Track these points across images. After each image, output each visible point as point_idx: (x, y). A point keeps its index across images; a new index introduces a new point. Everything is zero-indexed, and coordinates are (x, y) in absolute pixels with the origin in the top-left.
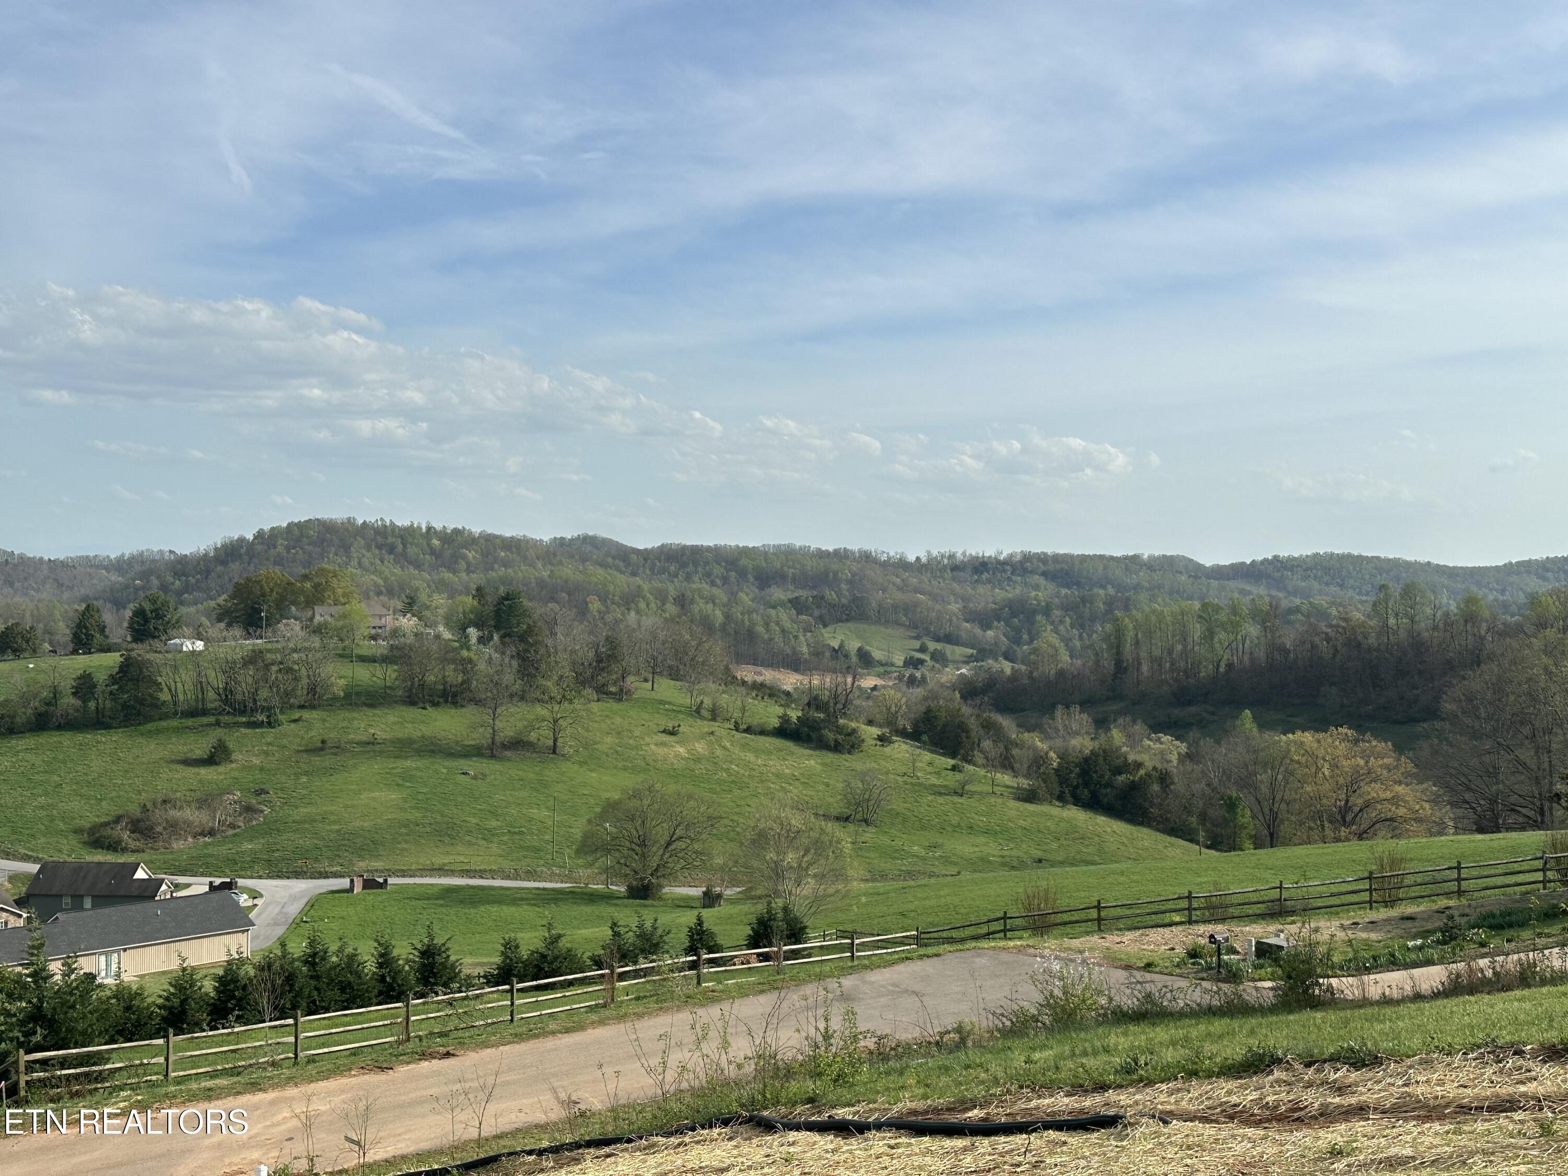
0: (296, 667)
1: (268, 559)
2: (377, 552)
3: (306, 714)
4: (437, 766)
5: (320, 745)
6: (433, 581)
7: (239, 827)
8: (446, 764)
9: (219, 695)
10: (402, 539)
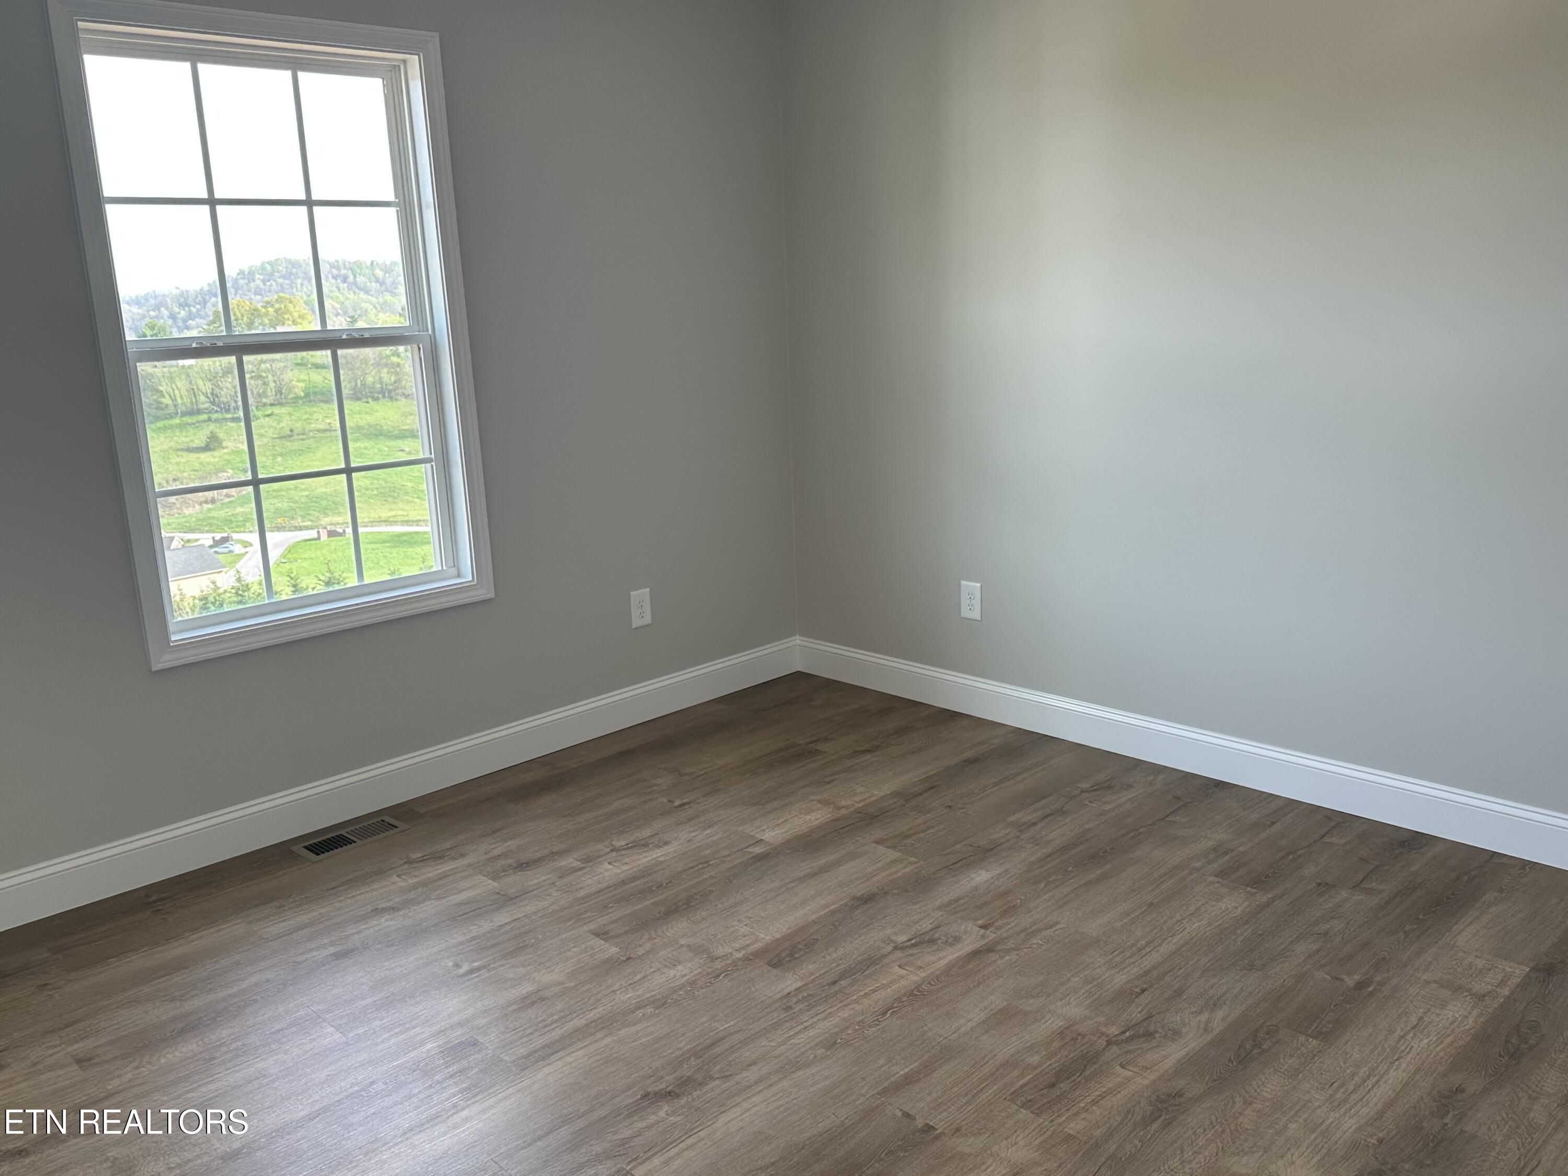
0: (264, 375)
1: (250, 291)
2: (333, 281)
3: (277, 410)
4: (380, 446)
5: (289, 433)
6: (378, 303)
7: (233, 496)
8: (388, 443)
9: (207, 397)
10: (352, 271)
